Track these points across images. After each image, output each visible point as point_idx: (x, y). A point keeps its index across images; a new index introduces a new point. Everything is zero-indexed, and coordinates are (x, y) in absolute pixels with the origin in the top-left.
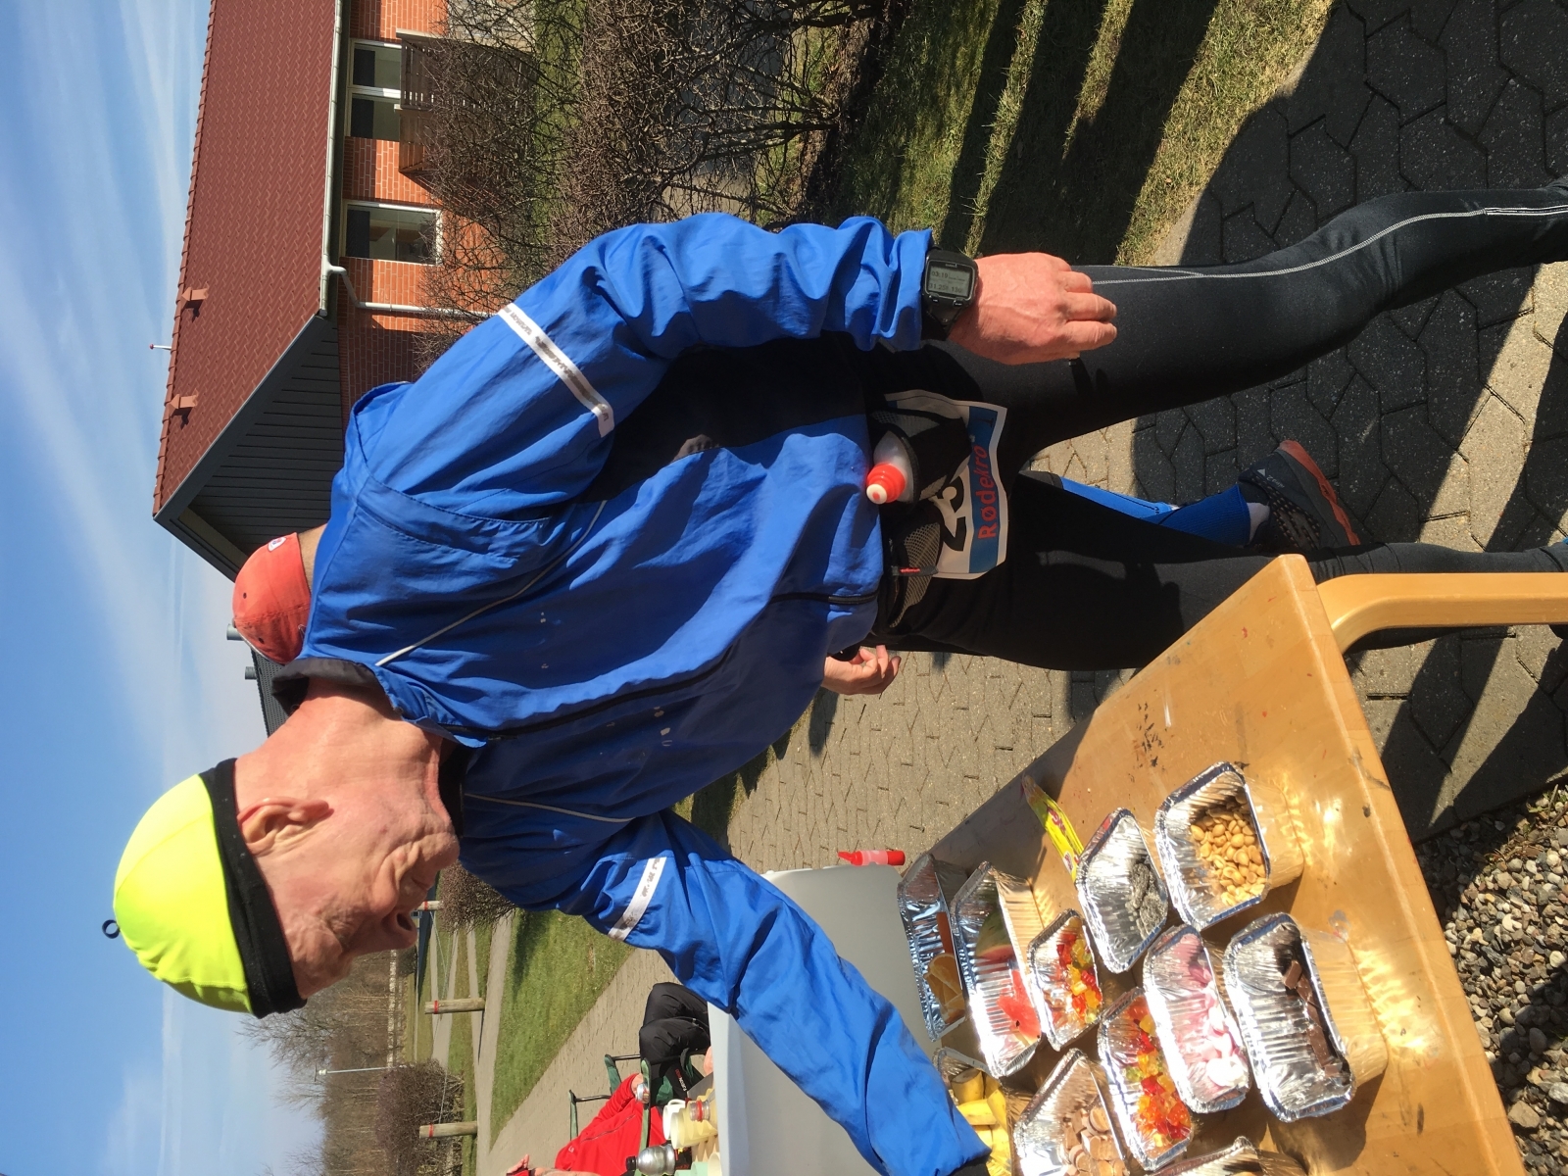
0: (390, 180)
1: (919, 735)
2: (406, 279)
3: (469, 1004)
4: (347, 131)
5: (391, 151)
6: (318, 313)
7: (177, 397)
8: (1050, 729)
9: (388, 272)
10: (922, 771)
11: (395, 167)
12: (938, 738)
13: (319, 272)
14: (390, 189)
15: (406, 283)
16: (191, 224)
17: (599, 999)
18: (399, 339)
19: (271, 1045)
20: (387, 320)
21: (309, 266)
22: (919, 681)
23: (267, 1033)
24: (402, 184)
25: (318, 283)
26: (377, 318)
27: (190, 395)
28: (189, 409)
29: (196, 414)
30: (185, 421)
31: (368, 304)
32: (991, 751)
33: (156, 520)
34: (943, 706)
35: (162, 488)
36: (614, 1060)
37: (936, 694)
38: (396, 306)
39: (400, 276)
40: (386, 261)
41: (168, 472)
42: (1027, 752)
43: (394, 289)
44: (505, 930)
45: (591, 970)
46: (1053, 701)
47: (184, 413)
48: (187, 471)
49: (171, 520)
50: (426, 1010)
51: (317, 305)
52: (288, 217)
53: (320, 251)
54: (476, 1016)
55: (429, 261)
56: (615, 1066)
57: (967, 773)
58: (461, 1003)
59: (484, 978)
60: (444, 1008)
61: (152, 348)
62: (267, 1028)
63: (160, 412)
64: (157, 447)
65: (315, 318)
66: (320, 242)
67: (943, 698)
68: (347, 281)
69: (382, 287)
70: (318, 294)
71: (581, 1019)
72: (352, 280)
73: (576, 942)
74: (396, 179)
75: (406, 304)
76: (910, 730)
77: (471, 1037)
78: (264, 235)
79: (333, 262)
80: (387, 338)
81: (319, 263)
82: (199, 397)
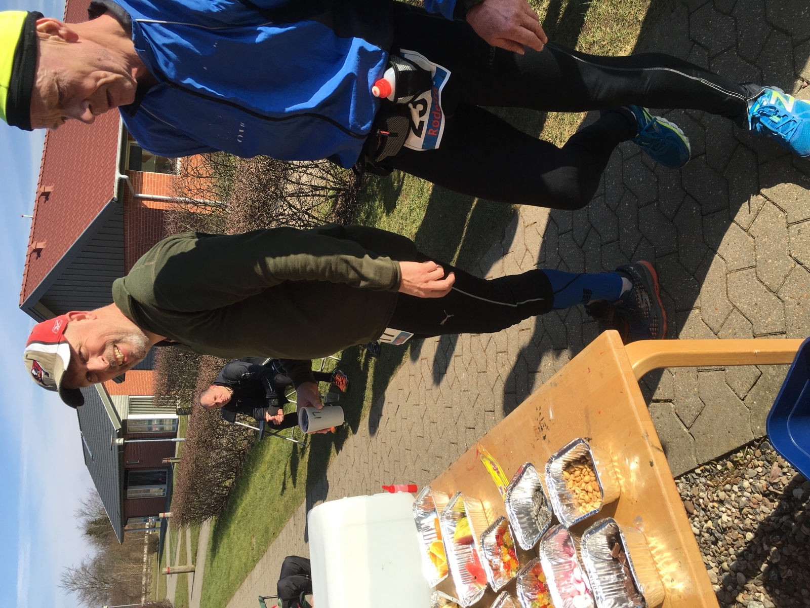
1: (427, 421)
2: (161, 182)
3: (187, 569)
6: (113, 199)
7: (35, 243)
8: (494, 418)
9: (151, 178)
10: (428, 440)
12: (436, 423)
13: (114, 178)
15: (161, 185)
16: (46, 152)
17: (257, 565)
18: (156, 213)
19: (77, 593)
20: (150, 203)
21: (108, 175)
22: (427, 393)
23: (75, 586)
25: (113, 184)
26: (145, 202)
27: (42, 241)
28: (41, 249)
29: (45, 252)
30: (39, 255)
31: (140, 195)
32: (463, 430)
33: (21, 308)
34: (439, 406)
35: (25, 291)
36: (264, 598)
37: (436, 400)
38: (155, 196)
39: (158, 180)
40: (150, 173)
41: (28, 282)
42: (482, 430)
43: (154, 187)
44: (207, 528)
45: (253, 549)
46: (495, 403)
47: (38, 252)
48: (39, 282)
49: (29, 308)
50: (163, 573)
51: (112, 195)
52: (98, 149)
53: (115, 167)
54: (190, 575)
55: (172, 173)
56: (264, 602)
57: (452, 441)
58: (182, 568)
59: (195, 554)
60: (173, 571)
61: (23, 216)
62: (75, 583)
63: (26, 251)
64: (23, 269)
65: (111, 202)
66: (115, 162)
67: (439, 402)
68: (129, 183)
69: (148, 186)
70: (113, 190)
71: (247, 576)
72: (131, 181)
73: (245, 534)
75: (160, 195)
76: (422, 418)
77: (187, 586)
78: (85, 158)
79: (121, 172)
80: (149, 212)
81: (114, 173)
82: (47, 242)
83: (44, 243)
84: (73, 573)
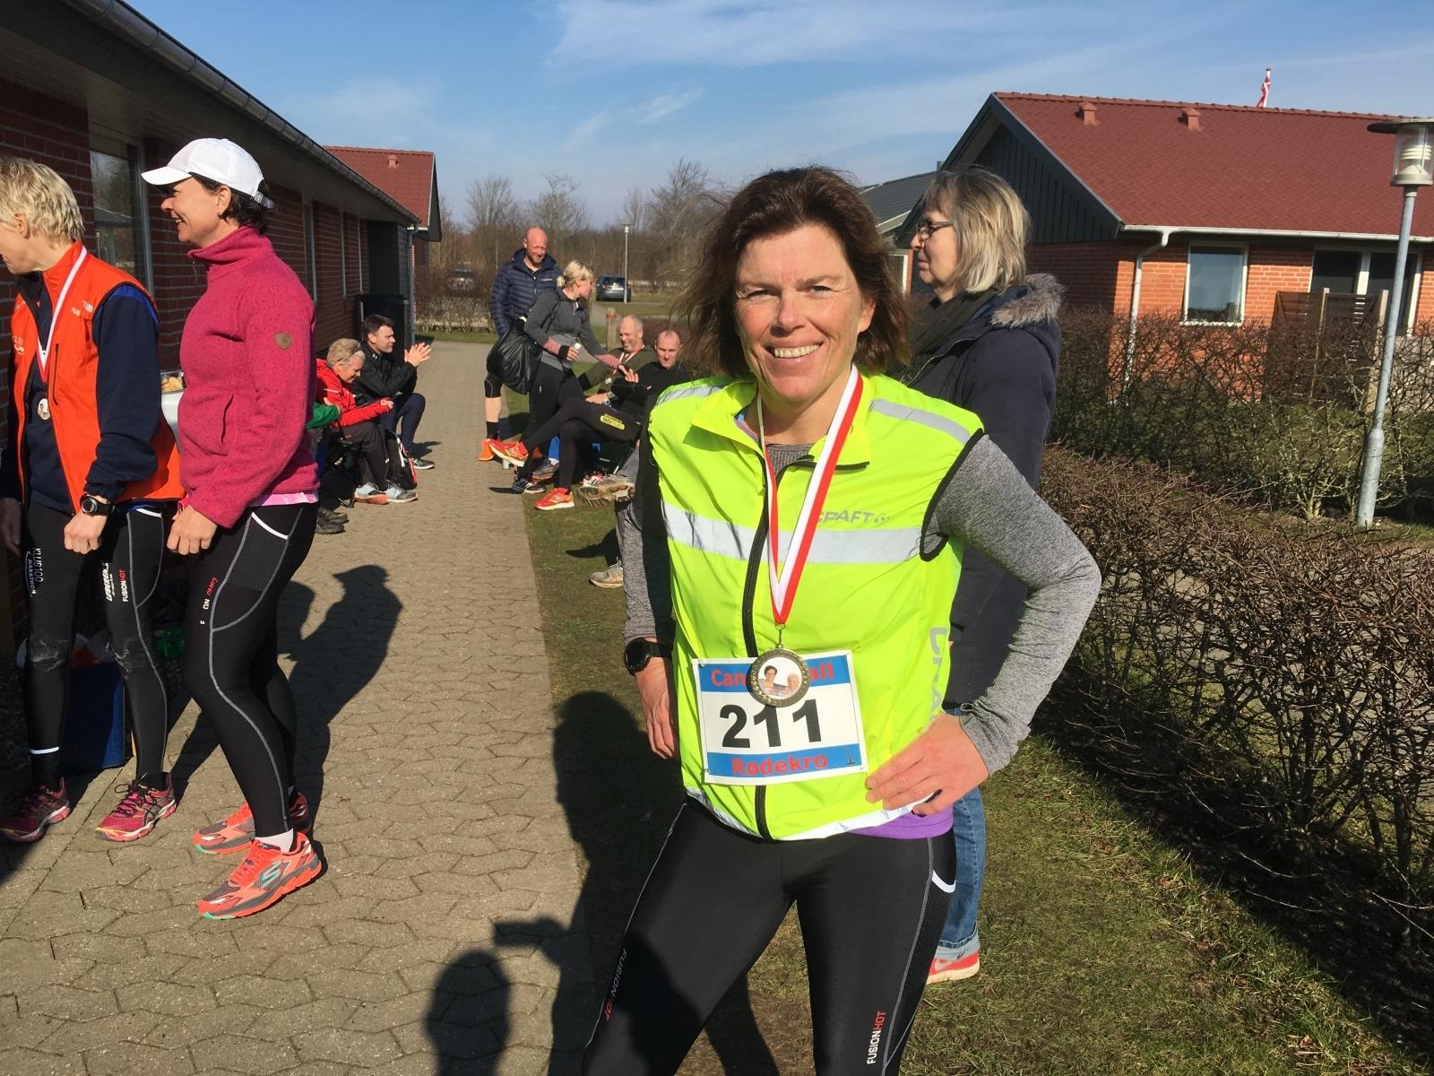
0: (1268, 284)
2: (1168, 296)
4: (1318, 247)
5: (1299, 285)
6: (1121, 224)
7: (1097, 107)
9: (1174, 281)
11: (1282, 289)
13: (1163, 224)
14: (1258, 284)
15: (1163, 296)
19: (669, 187)
23: (680, 184)
24: (1265, 294)
25: (1153, 224)
27: (1096, 118)
28: (1082, 118)
29: (1076, 124)
30: (1074, 115)
33: (991, 96)
35: (1018, 98)
38: (1137, 288)
39: (1171, 291)
40: (1190, 274)
41: (1033, 103)
47: (1080, 113)
49: (991, 108)
51: (1130, 223)
53: (1184, 225)
62: (683, 184)
65: (1117, 221)
68: (1152, 247)
69: (1160, 276)
70: (1140, 223)
72: (1157, 249)
74: (1269, 289)
75: (1141, 296)
79: (1172, 236)
81: (1173, 224)
82: (1092, 126)
83: (1094, 122)
84: (699, 180)
